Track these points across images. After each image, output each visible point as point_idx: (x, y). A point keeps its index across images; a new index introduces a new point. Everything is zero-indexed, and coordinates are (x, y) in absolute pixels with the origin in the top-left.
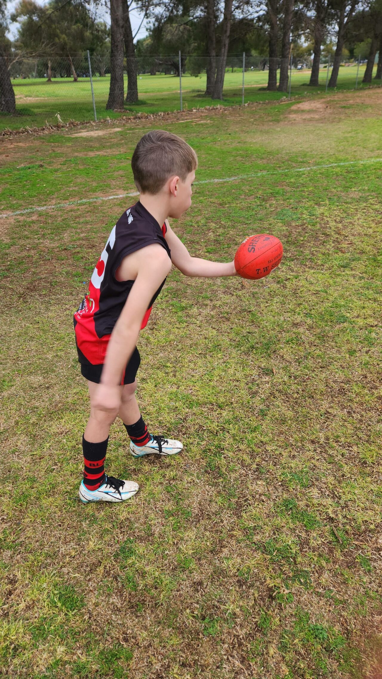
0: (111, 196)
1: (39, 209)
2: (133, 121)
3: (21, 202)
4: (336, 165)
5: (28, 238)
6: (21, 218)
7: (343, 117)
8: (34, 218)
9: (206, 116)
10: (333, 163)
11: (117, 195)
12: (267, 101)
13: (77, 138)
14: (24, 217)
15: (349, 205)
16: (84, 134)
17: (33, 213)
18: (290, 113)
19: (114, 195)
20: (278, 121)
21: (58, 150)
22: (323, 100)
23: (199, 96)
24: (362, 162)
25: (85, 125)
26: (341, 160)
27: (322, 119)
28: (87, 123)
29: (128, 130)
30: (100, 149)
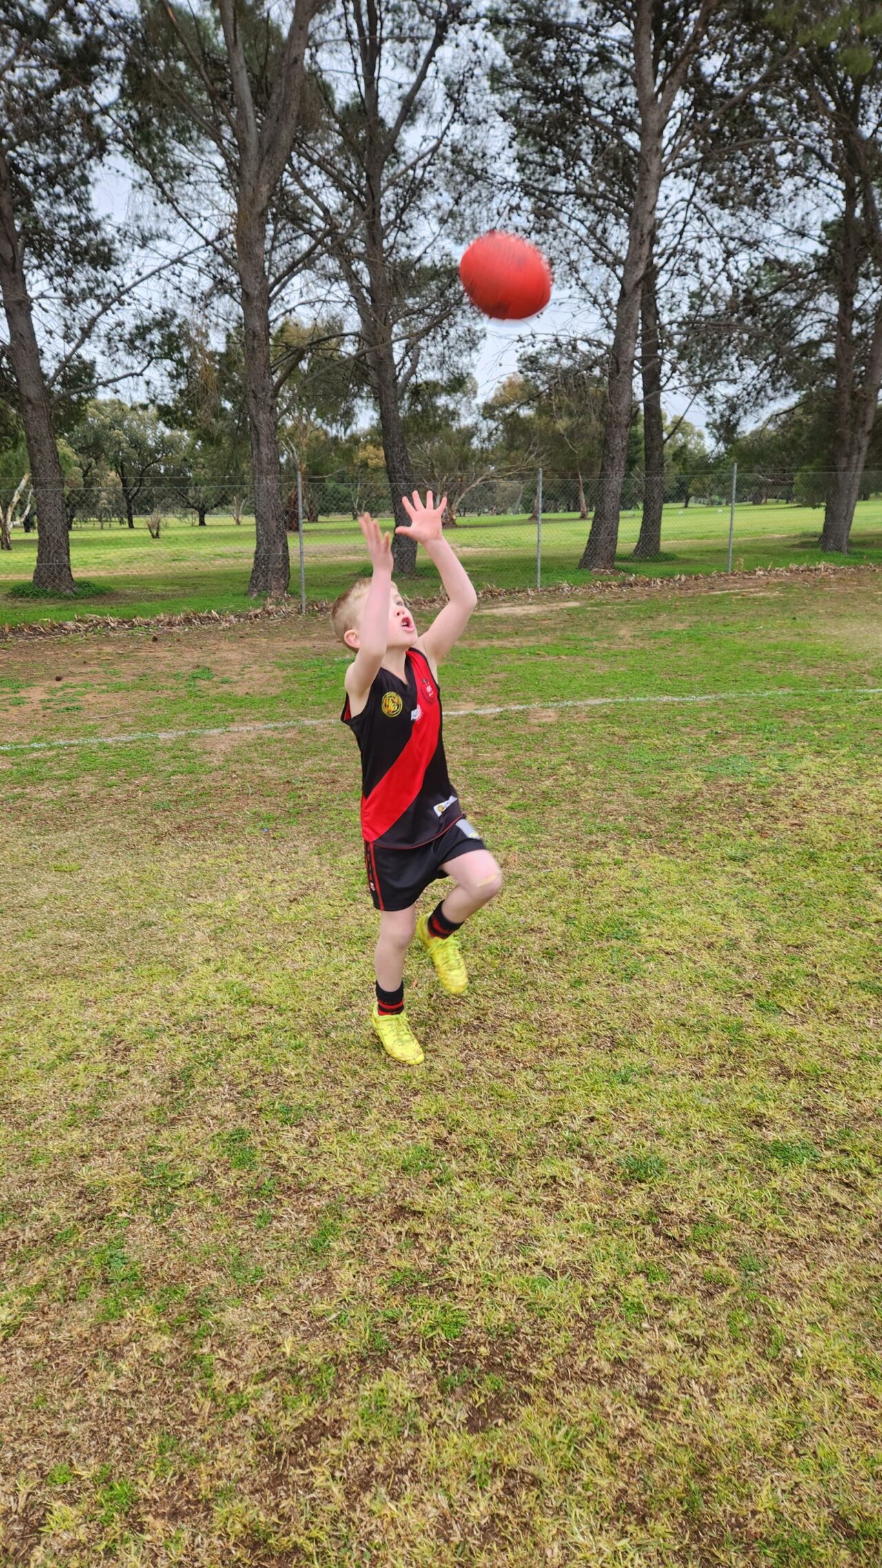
1: (307, 722)
2: (615, 589)
3: (292, 712)
5: (250, 761)
6: (269, 733)
8: (289, 735)
9: (780, 584)
13: (482, 617)
14: (275, 733)
16: (504, 610)
17: (293, 727)
23: (803, 545)
25: (512, 595)
28: (519, 592)
29: (592, 605)
30: (506, 636)
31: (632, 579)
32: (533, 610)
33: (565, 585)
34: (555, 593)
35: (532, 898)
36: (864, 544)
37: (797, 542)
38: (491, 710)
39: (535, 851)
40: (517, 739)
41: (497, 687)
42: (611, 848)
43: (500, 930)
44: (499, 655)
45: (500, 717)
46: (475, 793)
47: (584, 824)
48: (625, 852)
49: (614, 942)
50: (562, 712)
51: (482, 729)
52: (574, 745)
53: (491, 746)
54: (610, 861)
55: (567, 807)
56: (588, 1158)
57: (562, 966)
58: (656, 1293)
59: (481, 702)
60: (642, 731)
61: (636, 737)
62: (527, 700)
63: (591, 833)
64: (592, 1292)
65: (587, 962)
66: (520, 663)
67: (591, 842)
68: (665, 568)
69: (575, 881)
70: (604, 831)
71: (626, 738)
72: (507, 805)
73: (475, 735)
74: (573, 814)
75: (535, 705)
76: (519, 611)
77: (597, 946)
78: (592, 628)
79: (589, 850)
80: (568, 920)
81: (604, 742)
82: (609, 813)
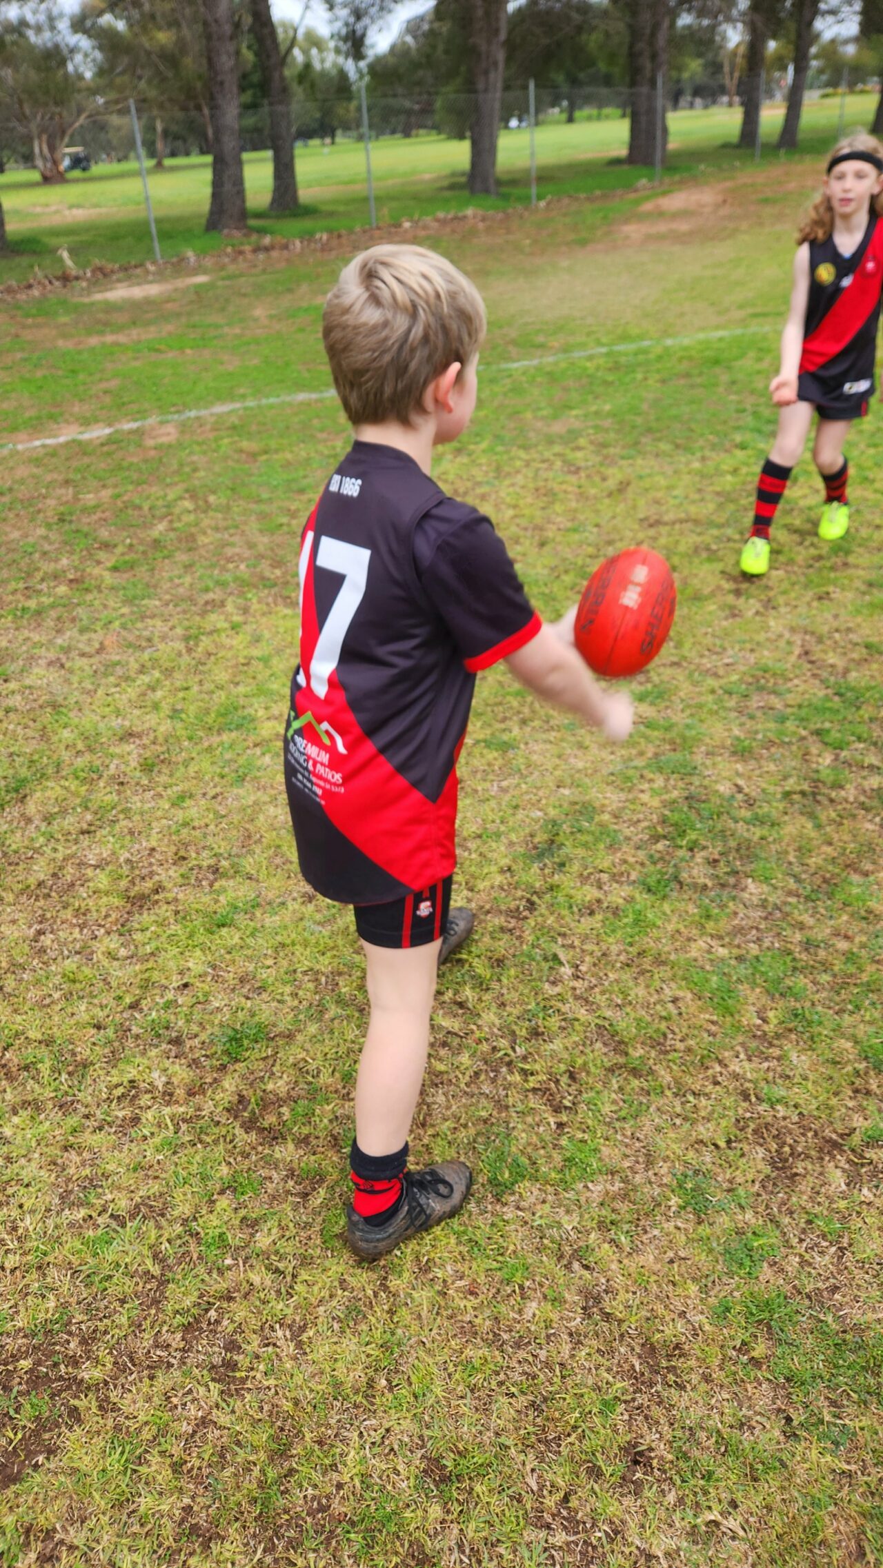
0: (38, 439)
2: (249, 256)
4: (604, 350)
7: (744, 226)
10: (603, 345)
11: (55, 436)
12: (598, 192)
13: (92, 304)
15: (522, 454)
16: (120, 293)
18: (627, 221)
19: (49, 437)
20: (583, 243)
21: (27, 335)
22: (729, 184)
23: (452, 187)
24: (669, 342)
25: (128, 272)
26: (625, 338)
27: (691, 233)
28: (136, 267)
29: (223, 279)
30: (120, 329)
31: (267, 240)
32: (153, 290)
33: (190, 254)
34: (179, 267)
35: (132, 692)
36: (514, 182)
37: (446, 183)
38: (99, 432)
39: (139, 625)
40: (128, 469)
41: (107, 399)
42: (230, 607)
43: (91, 743)
44: (112, 354)
45: (109, 441)
46: (72, 553)
47: (200, 578)
48: (246, 611)
49: (226, 737)
50: (184, 427)
51: (86, 460)
52: (195, 470)
53: (95, 483)
54: (226, 625)
55: (182, 557)
56: (177, 1041)
57: (163, 779)
58: (243, 1212)
59: (86, 422)
60: (273, 444)
61: (266, 452)
62: (142, 414)
63: (207, 590)
64: (166, 1235)
65: (192, 769)
66: (137, 364)
67: (207, 603)
68: (306, 224)
69: (186, 659)
70: (221, 584)
71: (253, 456)
72: (109, 565)
73: (77, 470)
74: (188, 567)
75: (152, 420)
76: (137, 292)
77: (206, 744)
78: (223, 309)
79: (203, 614)
80: (175, 713)
81: (230, 463)
82: (229, 560)
